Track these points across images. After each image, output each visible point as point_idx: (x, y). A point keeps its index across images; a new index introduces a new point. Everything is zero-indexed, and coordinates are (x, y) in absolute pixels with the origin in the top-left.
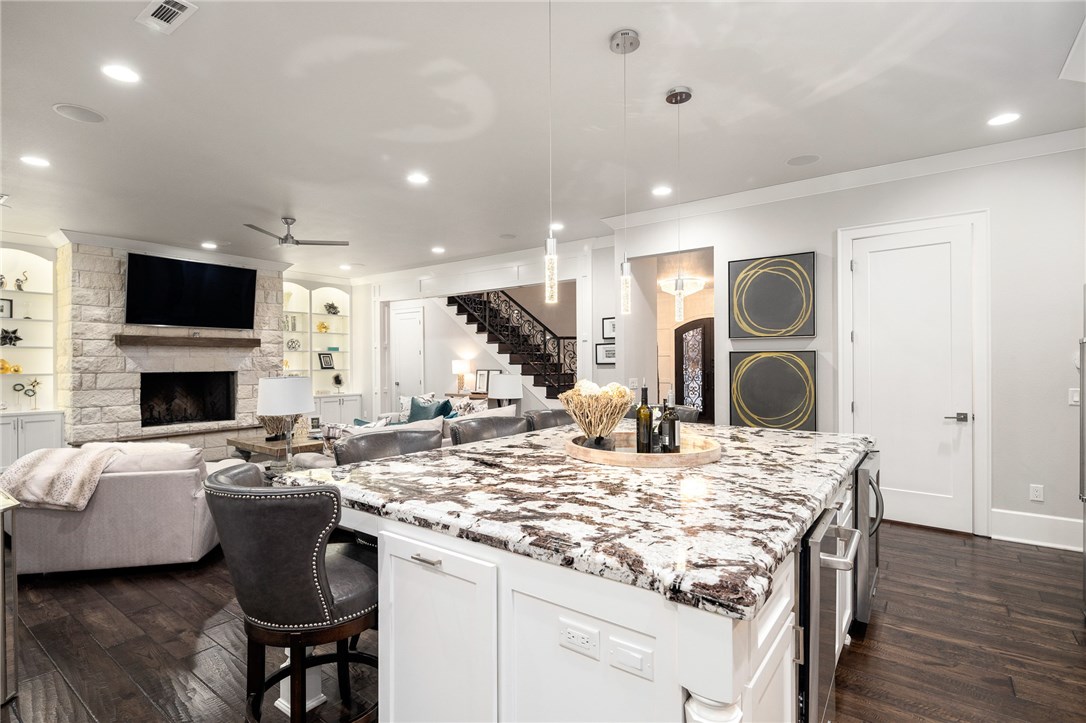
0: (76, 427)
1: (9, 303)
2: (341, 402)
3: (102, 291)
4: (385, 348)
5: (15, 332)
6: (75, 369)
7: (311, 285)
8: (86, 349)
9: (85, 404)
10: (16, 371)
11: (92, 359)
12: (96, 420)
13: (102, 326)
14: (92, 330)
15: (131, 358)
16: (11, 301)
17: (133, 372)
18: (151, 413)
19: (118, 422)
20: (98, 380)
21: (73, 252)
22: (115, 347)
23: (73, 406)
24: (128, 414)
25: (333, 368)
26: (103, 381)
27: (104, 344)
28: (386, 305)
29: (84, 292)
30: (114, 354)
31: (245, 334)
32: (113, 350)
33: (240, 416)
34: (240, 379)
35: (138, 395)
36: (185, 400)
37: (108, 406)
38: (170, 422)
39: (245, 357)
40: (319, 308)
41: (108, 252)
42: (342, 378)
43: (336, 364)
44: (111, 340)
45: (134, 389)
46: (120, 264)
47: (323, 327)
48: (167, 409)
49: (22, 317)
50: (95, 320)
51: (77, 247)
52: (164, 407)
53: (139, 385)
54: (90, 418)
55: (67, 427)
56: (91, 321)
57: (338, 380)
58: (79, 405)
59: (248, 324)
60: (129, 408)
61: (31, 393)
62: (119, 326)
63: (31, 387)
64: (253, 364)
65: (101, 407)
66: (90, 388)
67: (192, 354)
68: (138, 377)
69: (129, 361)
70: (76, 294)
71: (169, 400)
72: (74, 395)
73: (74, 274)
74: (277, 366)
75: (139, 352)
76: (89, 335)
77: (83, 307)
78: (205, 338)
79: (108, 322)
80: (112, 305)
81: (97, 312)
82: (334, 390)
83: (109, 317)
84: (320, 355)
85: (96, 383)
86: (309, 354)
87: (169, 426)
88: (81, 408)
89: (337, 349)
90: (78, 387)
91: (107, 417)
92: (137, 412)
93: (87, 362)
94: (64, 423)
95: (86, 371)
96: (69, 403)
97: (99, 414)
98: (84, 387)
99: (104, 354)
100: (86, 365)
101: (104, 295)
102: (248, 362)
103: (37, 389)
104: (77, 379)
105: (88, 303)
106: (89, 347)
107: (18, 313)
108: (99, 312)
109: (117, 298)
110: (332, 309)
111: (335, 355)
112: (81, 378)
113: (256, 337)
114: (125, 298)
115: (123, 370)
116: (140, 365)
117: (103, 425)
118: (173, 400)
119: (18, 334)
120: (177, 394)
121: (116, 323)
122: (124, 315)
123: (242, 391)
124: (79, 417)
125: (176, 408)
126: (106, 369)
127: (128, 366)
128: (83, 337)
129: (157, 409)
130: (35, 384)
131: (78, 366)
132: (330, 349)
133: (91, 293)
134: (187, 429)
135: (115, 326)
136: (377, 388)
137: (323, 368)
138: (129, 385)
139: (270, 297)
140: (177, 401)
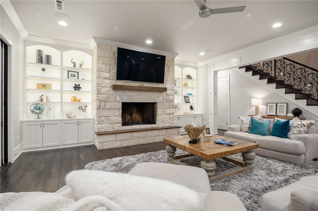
0: (98, 125)
1: (77, 73)
2: (195, 117)
3: (108, 65)
4: (215, 93)
5: (79, 85)
6: (98, 100)
7: (182, 66)
8: (102, 91)
9: (101, 115)
10: (79, 101)
11: (104, 96)
12: (105, 123)
13: (108, 81)
14: (104, 82)
15: (118, 95)
16: (78, 73)
17: (119, 102)
18: (125, 120)
19: (113, 124)
20: (106, 105)
21: (97, 48)
22: (112, 90)
23: (97, 116)
24: (117, 120)
25: (190, 102)
26: (108, 105)
27: (108, 89)
28: (216, 72)
29: (101, 66)
30: (112, 93)
31: (160, 86)
32: (112, 92)
33: (158, 122)
34: (159, 106)
35: (121, 112)
36: (137, 115)
37: (110, 117)
38: (132, 124)
39: (160, 96)
40: (185, 76)
41: (110, 48)
42: (193, 107)
43: (191, 101)
44: (111, 87)
45: (119, 109)
46: (114, 53)
47: (186, 85)
48: (131, 118)
49: (81, 79)
50: (105, 78)
51: (99, 45)
52: (129, 117)
53: (121, 107)
54: (103, 122)
55: (95, 125)
56: (103, 79)
57: (192, 108)
58: (99, 116)
59: (162, 81)
60: (117, 117)
61: (84, 110)
62: (114, 81)
63: (84, 108)
64: (163, 99)
65: (107, 117)
66: (103, 109)
67: (141, 94)
68: (121, 104)
69: (118, 97)
70: (98, 66)
71: (131, 115)
72: (97, 111)
73: (98, 58)
74: (172, 101)
75: (121, 93)
76: (103, 85)
77: (101, 73)
78: (146, 87)
79: (110, 79)
80: (111, 72)
81: (106, 75)
82: (190, 112)
83: (110, 77)
84: (184, 97)
85: (105, 106)
86: (181, 96)
87: (132, 126)
88: (100, 117)
89: (191, 94)
90: (99, 108)
91: (109, 121)
92: (120, 120)
93: (102, 97)
94: (94, 123)
95: (102, 101)
96: (96, 115)
97: (106, 120)
98: (101, 108)
99: (108, 93)
100: (102, 98)
101: (109, 67)
102: (161, 98)
103: (87, 109)
104: (98, 104)
105: (103, 71)
106: (103, 90)
107: (80, 78)
108: (107, 75)
109: (113, 68)
110: (189, 77)
111: (190, 97)
112: (100, 104)
113: (165, 87)
114: (116, 69)
115: (115, 101)
116: (121, 99)
117: (108, 125)
118: (133, 114)
119: (80, 86)
120: (134, 112)
121: (113, 80)
122: (116, 76)
123: (159, 111)
124: (99, 121)
125: (134, 118)
126: (109, 100)
127: (117, 99)
128: (101, 86)
129: (127, 118)
130: (86, 106)
131: (99, 99)
132: (189, 94)
133: (104, 66)
134: (139, 128)
135: (113, 81)
136: (211, 111)
137: (186, 102)
138: (118, 107)
139: (170, 69)
140: (134, 115)
